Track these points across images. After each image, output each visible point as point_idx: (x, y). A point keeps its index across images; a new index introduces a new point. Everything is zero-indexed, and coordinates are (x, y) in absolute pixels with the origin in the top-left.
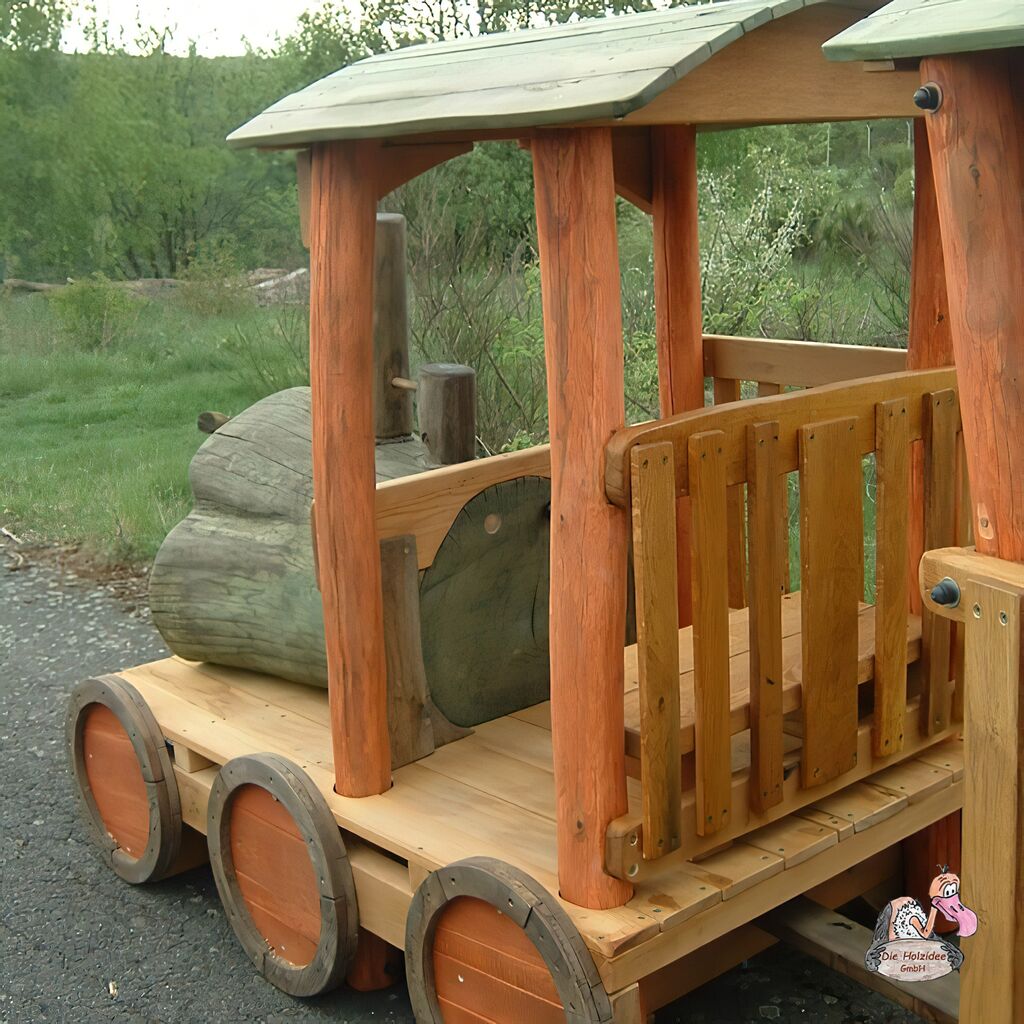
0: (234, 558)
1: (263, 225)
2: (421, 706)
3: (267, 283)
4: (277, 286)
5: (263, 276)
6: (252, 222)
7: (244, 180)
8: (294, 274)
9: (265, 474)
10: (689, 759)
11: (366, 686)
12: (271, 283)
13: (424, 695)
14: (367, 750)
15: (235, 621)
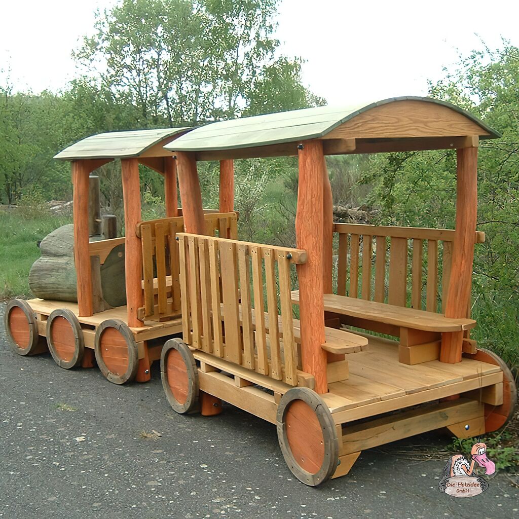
0: (53, 267)
1: (53, 181)
2: (101, 298)
3: (56, 207)
4: (60, 208)
5: (55, 204)
6: (48, 179)
7: (45, 159)
8: (69, 203)
9: (61, 245)
10: (156, 296)
11: (86, 289)
12: (58, 207)
13: (102, 296)
14: (87, 305)
15: (53, 284)
